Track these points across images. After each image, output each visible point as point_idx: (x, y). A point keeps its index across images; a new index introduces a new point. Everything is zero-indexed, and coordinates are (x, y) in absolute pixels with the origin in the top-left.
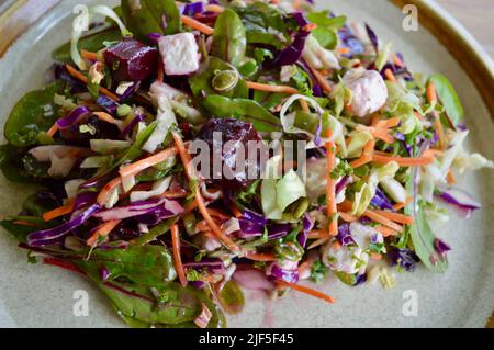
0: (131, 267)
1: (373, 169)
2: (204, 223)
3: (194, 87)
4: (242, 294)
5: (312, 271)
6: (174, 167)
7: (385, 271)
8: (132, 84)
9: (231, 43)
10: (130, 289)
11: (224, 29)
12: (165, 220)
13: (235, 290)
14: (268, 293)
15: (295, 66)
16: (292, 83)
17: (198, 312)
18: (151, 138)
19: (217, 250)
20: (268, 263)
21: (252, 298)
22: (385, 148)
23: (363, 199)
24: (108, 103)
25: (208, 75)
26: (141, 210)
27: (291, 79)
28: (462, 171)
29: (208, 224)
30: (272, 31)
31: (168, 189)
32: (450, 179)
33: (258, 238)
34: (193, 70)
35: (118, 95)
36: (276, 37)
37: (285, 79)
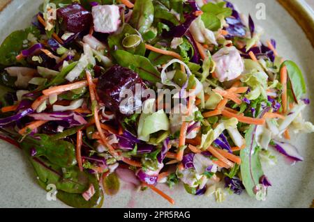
0: (49, 151)
1: (222, 120)
2: (97, 133)
3: (110, 42)
4: (119, 184)
5: (168, 180)
6: (85, 94)
7: (219, 190)
8: (73, 34)
9: (142, 16)
10: (48, 165)
11: (140, 6)
12: (75, 126)
13: (115, 179)
14: (135, 187)
15: (182, 39)
16: (178, 50)
17: (86, 189)
18: (71, 72)
19: (105, 152)
20: (138, 168)
21: (124, 187)
22: (234, 106)
23: (208, 139)
24: (54, 45)
25: (121, 36)
26: (59, 117)
27: (178, 47)
28: (296, 132)
29: (99, 135)
30: (173, 12)
31: (80, 107)
32: (285, 135)
33: (130, 151)
34: (112, 31)
35: (63, 40)
36: (175, 17)
37: (174, 47)
